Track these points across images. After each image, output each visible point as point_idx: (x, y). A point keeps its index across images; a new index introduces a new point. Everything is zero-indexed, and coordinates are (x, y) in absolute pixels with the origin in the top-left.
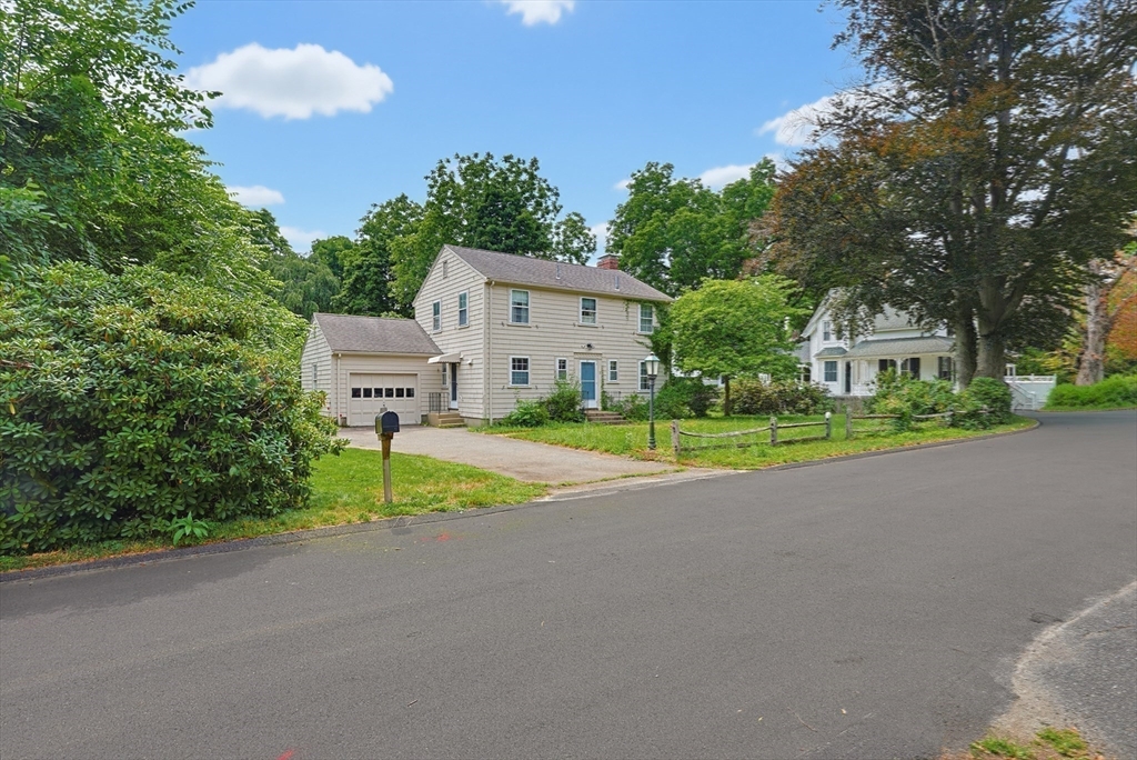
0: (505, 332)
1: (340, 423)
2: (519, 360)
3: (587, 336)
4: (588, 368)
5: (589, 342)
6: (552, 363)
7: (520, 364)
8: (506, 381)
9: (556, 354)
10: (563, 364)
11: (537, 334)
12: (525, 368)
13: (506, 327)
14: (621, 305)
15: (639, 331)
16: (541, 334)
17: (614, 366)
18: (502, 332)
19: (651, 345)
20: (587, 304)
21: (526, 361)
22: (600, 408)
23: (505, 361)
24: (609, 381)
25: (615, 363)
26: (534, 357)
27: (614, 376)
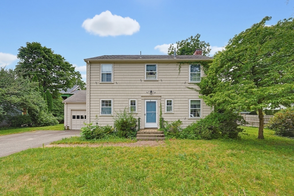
0: (99, 87)
1: (66, 129)
2: (107, 102)
3: (151, 86)
4: (151, 106)
5: (150, 90)
6: (127, 102)
7: (107, 104)
8: (98, 112)
9: (129, 97)
10: (133, 103)
11: (118, 87)
12: (110, 105)
13: (98, 84)
14: (176, 67)
15: (190, 81)
16: (120, 87)
17: (169, 103)
18: (97, 87)
19: (200, 89)
20: (149, 68)
21: (110, 102)
22: (159, 128)
23: (98, 102)
24: (166, 112)
25: (171, 101)
26: (115, 100)
27: (169, 109)
